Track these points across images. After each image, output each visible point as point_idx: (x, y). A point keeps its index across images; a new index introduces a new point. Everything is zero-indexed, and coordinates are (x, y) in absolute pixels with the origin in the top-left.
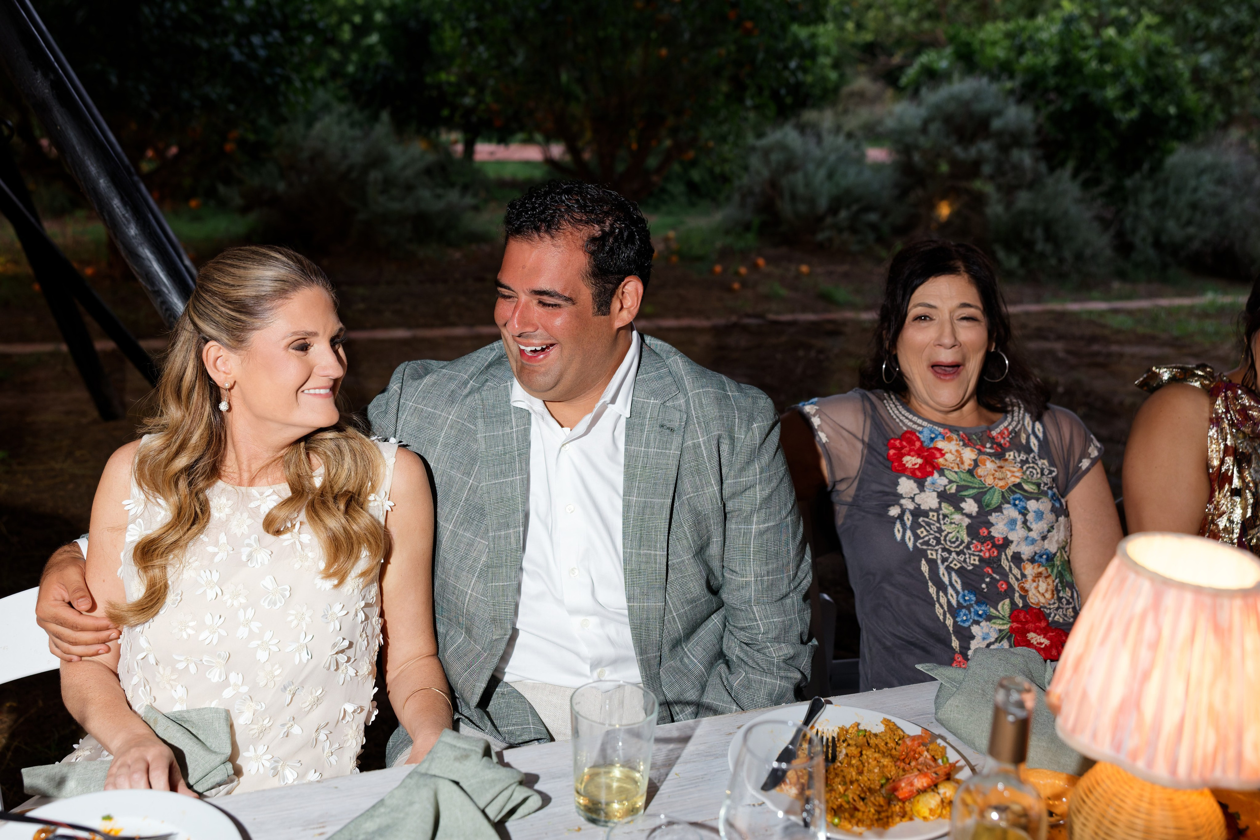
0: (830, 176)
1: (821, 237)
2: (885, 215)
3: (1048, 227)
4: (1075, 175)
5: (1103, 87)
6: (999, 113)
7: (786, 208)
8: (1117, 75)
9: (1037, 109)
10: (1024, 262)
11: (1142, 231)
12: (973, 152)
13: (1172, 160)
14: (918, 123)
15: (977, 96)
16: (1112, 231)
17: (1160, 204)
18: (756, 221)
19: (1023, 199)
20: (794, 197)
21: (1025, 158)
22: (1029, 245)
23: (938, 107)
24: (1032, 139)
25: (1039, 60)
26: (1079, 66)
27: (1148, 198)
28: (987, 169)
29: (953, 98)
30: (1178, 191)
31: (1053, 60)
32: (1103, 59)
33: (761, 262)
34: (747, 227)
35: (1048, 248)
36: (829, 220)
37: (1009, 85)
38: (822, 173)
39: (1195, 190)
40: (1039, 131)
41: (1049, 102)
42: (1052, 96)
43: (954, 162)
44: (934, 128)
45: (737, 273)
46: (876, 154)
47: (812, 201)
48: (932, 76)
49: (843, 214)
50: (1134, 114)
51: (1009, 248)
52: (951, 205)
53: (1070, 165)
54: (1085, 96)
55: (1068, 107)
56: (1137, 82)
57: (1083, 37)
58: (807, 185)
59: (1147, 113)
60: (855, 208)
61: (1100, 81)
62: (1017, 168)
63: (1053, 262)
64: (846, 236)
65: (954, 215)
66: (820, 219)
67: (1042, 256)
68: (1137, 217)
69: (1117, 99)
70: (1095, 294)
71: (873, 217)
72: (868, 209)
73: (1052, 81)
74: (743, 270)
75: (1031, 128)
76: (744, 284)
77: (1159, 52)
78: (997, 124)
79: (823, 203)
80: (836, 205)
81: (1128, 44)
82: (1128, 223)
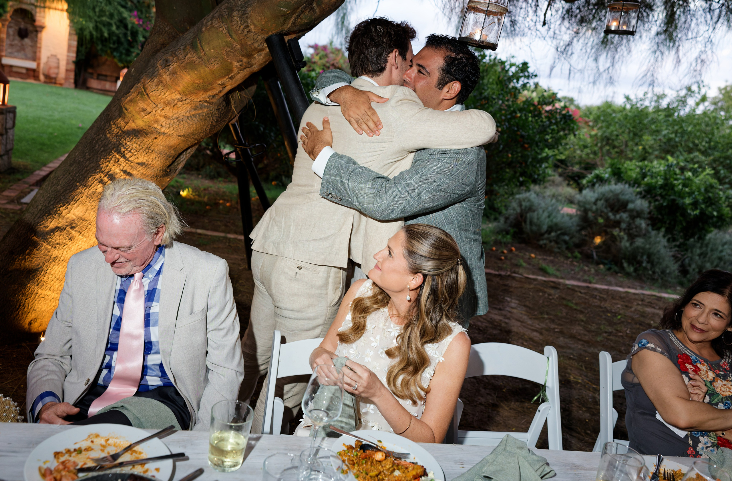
0: (549, 217)
1: (541, 242)
2: (571, 238)
3: (649, 256)
4: (664, 236)
5: (683, 198)
6: (633, 202)
7: (527, 227)
8: (690, 194)
9: (650, 203)
10: (636, 270)
11: (693, 266)
12: (618, 217)
13: (709, 236)
14: (593, 200)
15: (622, 193)
16: (680, 263)
17: (703, 255)
18: (512, 230)
19: (639, 242)
20: (531, 223)
21: (643, 224)
22: (640, 263)
23: (603, 194)
24: (646, 216)
25: (654, 181)
26: (673, 186)
27: (698, 251)
28: (623, 225)
29: (611, 191)
30: (712, 250)
31: (661, 182)
32: (685, 185)
33: (513, 249)
34: (507, 233)
35: (649, 266)
36: (546, 236)
37: (638, 190)
38: (546, 214)
39: (721, 251)
40: (650, 213)
41: (656, 200)
42: (659, 198)
43: (607, 219)
44: (600, 203)
45: (503, 252)
46: (570, 210)
47: (539, 226)
48: (600, 179)
49: (553, 234)
50: (697, 212)
51: (630, 263)
52: (602, 238)
53: (663, 230)
54: (674, 200)
55: (665, 204)
56: (700, 198)
57: (675, 174)
58: (538, 219)
59: (702, 213)
60: (559, 232)
61: (681, 194)
62: (638, 227)
63: (650, 272)
64: (553, 244)
65: (604, 243)
66: (542, 235)
67: (645, 268)
68: (691, 259)
69: (689, 204)
70: (669, 291)
71: (567, 238)
72: (564, 234)
73: (659, 191)
74: (505, 251)
75: (647, 210)
76: (506, 258)
77: (712, 186)
78: (631, 206)
79: (545, 228)
80: (550, 229)
81: (697, 180)
82: (687, 261)
